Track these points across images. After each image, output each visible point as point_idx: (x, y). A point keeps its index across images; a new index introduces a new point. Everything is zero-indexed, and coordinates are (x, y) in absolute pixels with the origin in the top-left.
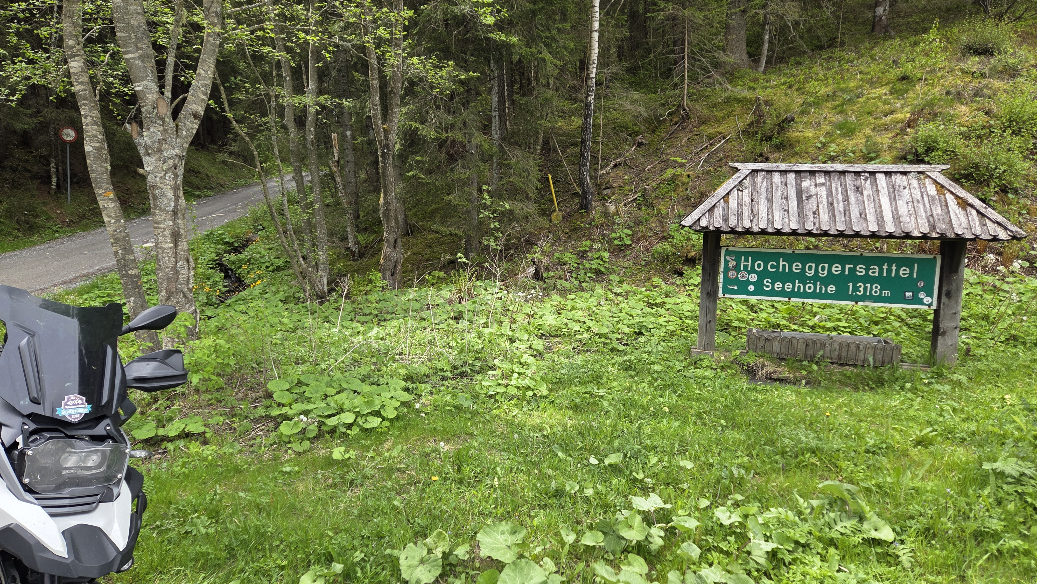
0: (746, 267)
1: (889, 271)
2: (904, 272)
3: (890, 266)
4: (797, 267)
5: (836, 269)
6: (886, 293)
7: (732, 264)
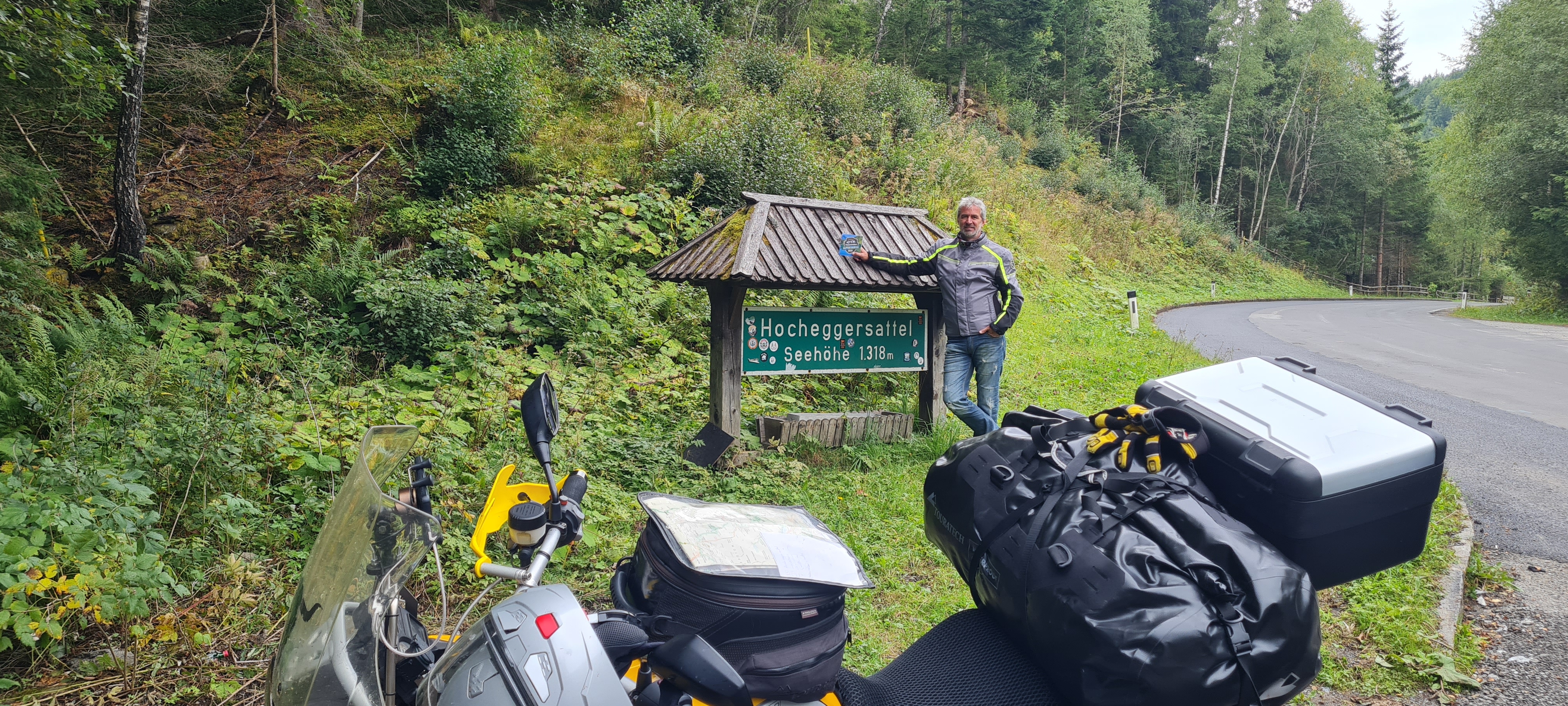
0: (766, 331)
1: (891, 328)
2: (902, 329)
3: (891, 324)
4: (815, 329)
5: (849, 329)
6: (890, 355)
7: (752, 329)
